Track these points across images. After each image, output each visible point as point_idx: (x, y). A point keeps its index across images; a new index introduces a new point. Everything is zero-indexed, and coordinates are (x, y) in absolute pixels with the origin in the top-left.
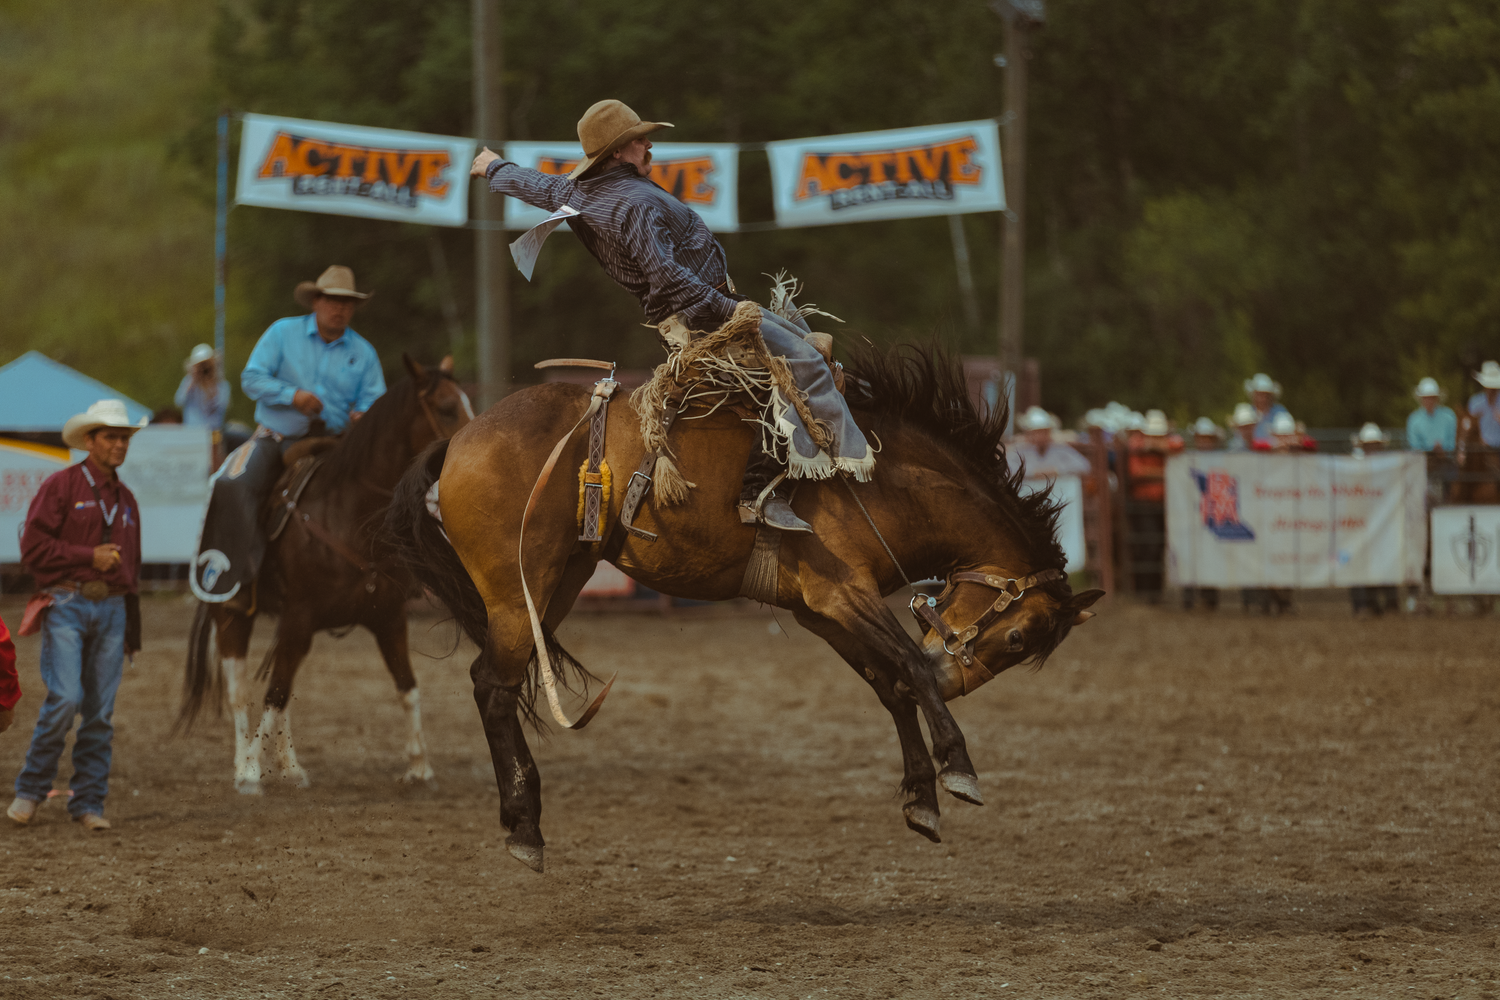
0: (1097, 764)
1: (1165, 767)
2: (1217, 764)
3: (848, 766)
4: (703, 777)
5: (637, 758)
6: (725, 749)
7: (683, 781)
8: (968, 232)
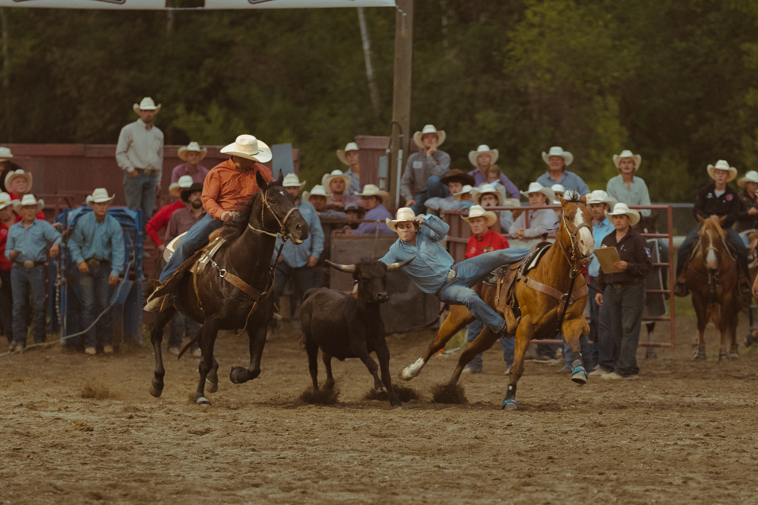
0: (459, 486)
1: (517, 489)
2: (562, 487)
3: (244, 486)
4: (116, 493)
5: (60, 477)
6: (138, 469)
7: (98, 497)
8: (370, 24)
